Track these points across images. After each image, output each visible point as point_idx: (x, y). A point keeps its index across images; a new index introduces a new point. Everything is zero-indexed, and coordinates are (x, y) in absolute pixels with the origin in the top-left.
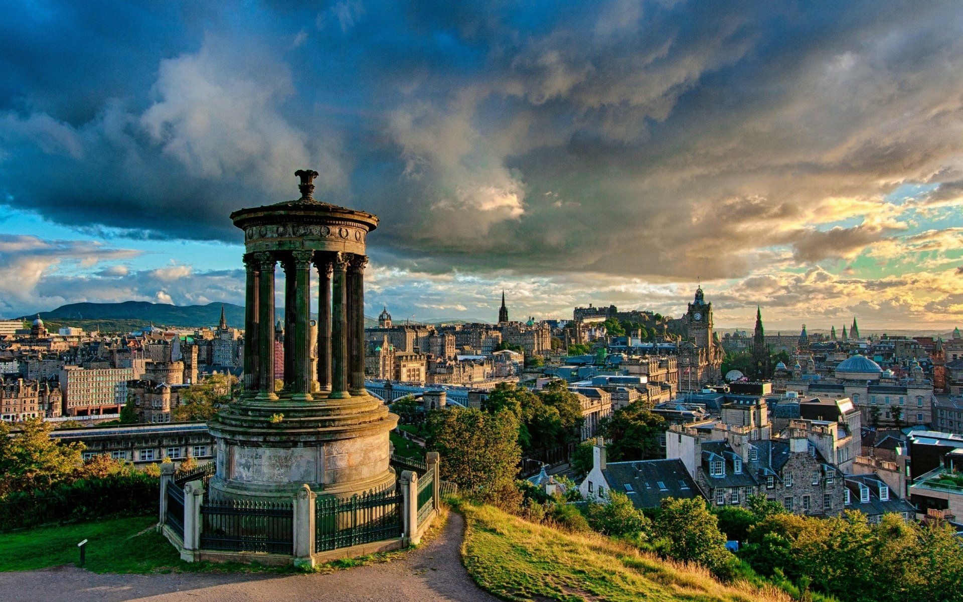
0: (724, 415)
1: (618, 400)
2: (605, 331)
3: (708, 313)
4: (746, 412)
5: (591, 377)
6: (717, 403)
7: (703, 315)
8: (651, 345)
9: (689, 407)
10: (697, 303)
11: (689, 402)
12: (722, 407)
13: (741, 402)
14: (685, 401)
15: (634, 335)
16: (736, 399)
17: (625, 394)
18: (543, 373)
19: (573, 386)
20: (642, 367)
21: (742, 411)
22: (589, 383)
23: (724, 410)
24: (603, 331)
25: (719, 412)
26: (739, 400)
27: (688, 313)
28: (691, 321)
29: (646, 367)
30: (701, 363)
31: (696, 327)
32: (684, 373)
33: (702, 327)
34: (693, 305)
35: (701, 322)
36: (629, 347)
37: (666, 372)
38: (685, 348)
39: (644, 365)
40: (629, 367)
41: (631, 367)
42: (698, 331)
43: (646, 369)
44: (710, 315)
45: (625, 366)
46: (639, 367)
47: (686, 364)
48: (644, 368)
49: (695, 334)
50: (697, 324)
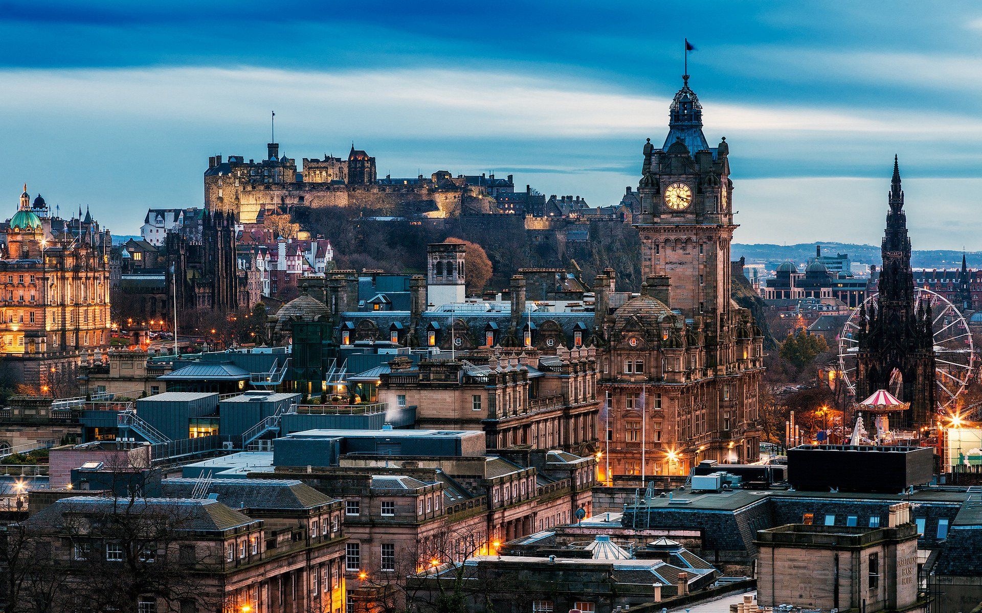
0: (766, 570)
1: (372, 524)
2: (329, 255)
3: (716, 183)
4: (845, 556)
5: (270, 435)
6: (743, 527)
7: (698, 191)
8: (503, 307)
9: (641, 547)
10: (676, 146)
11: (640, 525)
12: (761, 542)
13: (830, 520)
14: (627, 522)
15: (439, 268)
16: (809, 507)
17: (400, 502)
18: (75, 424)
19: (195, 473)
20: (469, 396)
21: (828, 554)
22: (263, 461)
23: (765, 553)
24: (320, 254)
25: (748, 561)
26: (820, 511)
27: (643, 184)
28: (656, 213)
29: (484, 395)
30: (688, 378)
31: (673, 237)
32: (624, 416)
33: (694, 238)
34: (660, 153)
35: (689, 216)
36: (418, 317)
37: (559, 413)
38: (629, 321)
39: (476, 388)
40: (417, 396)
41: (425, 394)
42: (681, 251)
43: (484, 403)
44: (724, 193)
45: (403, 393)
46: (457, 393)
47: (633, 379)
48: (477, 398)
49: (667, 263)
50: (677, 226)
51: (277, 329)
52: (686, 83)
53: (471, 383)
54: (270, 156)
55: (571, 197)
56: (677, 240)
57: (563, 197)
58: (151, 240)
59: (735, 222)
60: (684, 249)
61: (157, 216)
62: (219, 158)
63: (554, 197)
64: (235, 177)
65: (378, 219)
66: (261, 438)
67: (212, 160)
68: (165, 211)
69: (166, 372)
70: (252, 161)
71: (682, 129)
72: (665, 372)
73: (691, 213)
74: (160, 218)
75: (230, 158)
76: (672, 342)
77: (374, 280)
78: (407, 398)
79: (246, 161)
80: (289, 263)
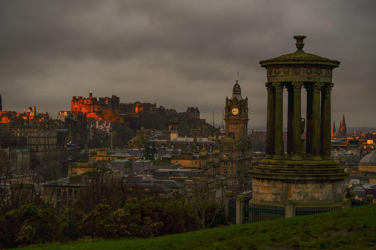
2: (110, 125)
3: (245, 108)
7: (240, 110)
8: (192, 139)
10: (234, 98)
20: (194, 161)
24: (107, 124)
28: (229, 116)
29: (198, 162)
30: (239, 158)
31: (233, 122)
32: (223, 168)
33: (239, 122)
34: (230, 100)
35: (238, 117)
36: (169, 141)
37: (212, 166)
38: (225, 143)
39: (196, 159)
40: (181, 161)
41: (183, 161)
42: (236, 126)
43: (198, 163)
44: (247, 111)
45: (177, 160)
46: (191, 161)
47: (225, 158)
48: (196, 162)
49: (232, 129)
50: (235, 119)
51: (132, 144)
52: (237, 82)
53: (195, 158)
54: (90, 96)
55: (172, 109)
56: (235, 123)
57: (170, 109)
58: (62, 120)
59: (249, 118)
60: (236, 125)
61: (62, 113)
62: (76, 97)
63: (167, 109)
64: (80, 102)
65: (121, 114)
66: (143, 171)
67: (73, 97)
68: (64, 111)
69: (112, 154)
70: (85, 98)
71: (236, 94)
72: (234, 156)
73: (239, 116)
74: (63, 113)
75: (79, 97)
76: (236, 149)
77: (154, 132)
78: (178, 162)
79: (83, 98)
80: (99, 126)
